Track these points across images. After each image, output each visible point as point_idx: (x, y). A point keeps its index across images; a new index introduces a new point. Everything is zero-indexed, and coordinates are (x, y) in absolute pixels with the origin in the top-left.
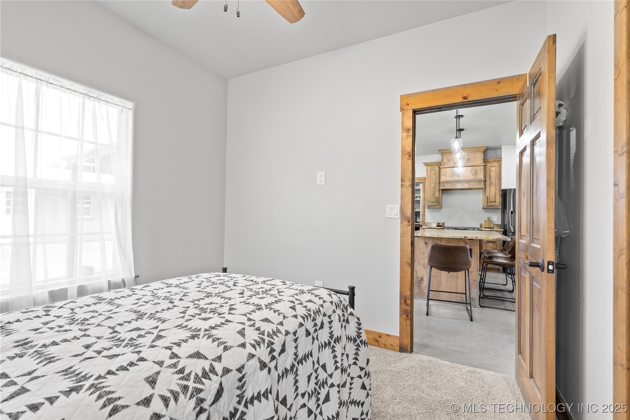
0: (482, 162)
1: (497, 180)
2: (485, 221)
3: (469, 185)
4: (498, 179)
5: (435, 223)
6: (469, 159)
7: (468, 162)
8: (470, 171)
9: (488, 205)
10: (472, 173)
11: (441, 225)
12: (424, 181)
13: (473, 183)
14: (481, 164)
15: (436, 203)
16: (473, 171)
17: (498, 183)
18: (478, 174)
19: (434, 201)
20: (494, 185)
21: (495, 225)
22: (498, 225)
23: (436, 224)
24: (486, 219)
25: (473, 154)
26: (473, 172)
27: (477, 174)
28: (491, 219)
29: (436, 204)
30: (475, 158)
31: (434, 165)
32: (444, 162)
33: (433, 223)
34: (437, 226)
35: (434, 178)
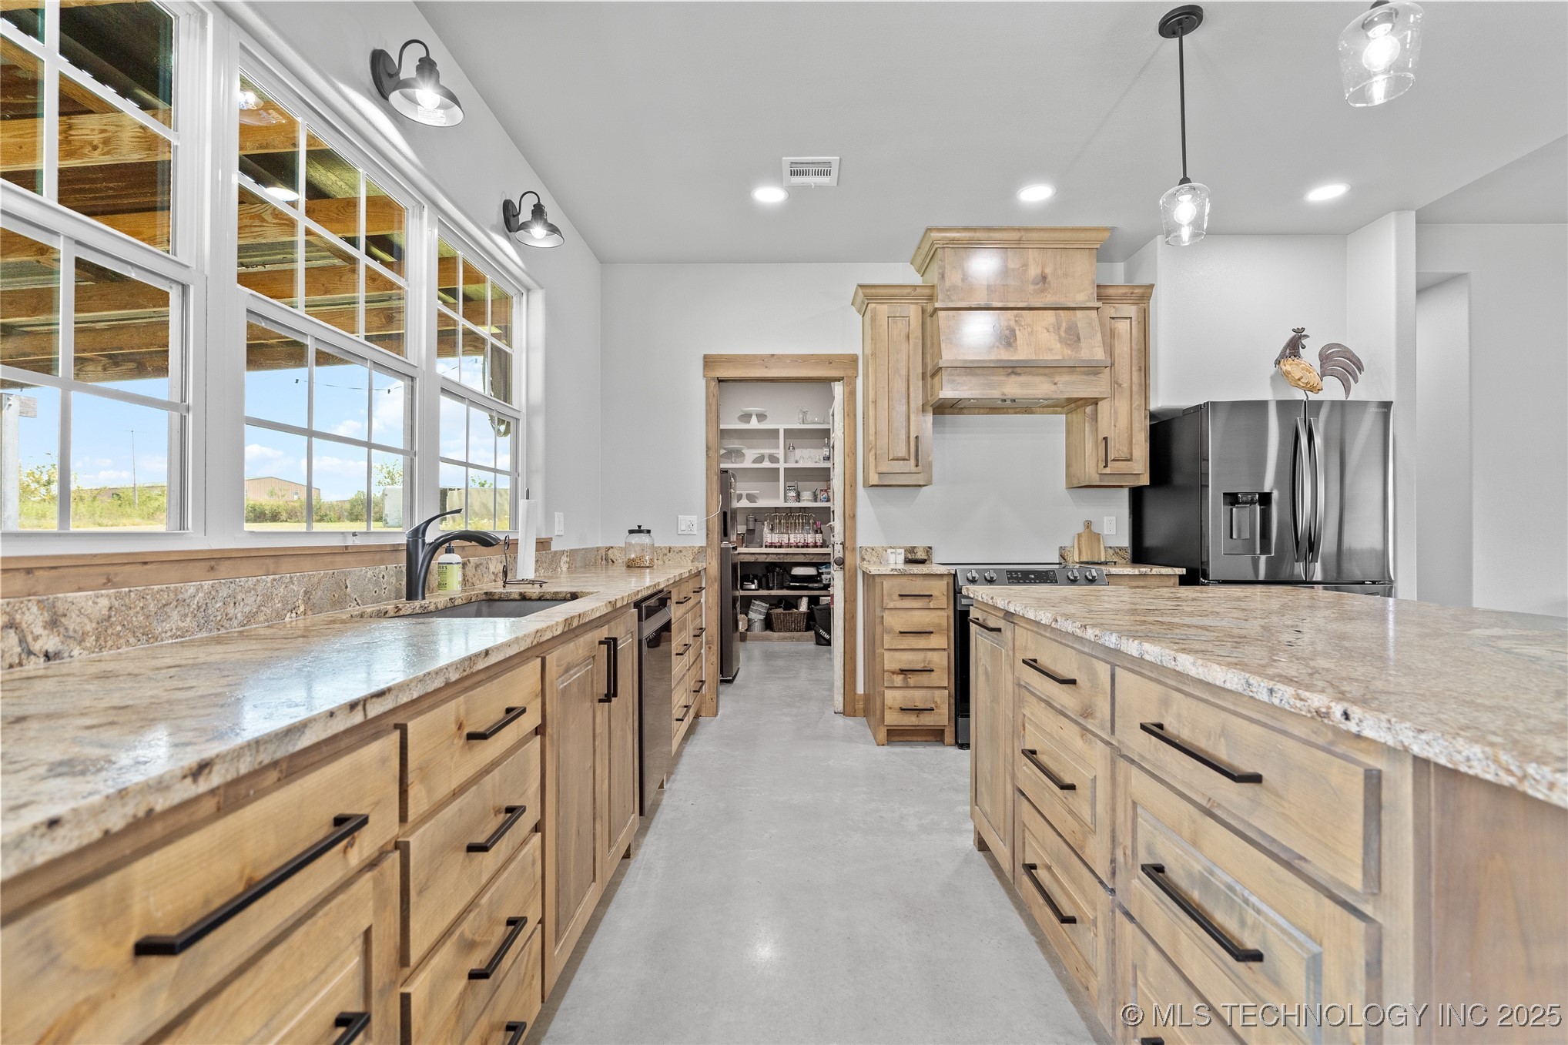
0: (1093, 293)
1: (1135, 374)
2: (1079, 535)
3: (1053, 387)
4: (1140, 370)
5: (899, 551)
6: (1044, 278)
7: (1043, 291)
8: (1051, 329)
9: (1108, 471)
10: (1060, 337)
11: (921, 555)
12: (850, 373)
13: (1066, 378)
14: (1089, 301)
15: (913, 461)
16: (1063, 328)
17: (1140, 385)
18: (1082, 340)
19: (902, 453)
20: (1128, 393)
21: (1111, 552)
22: (1120, 549)
23: (902, 551)
24: (1081, 529)
25: (1059, 257)
26: (1063, 334)
27: (1079, 339)
28: (1095, 529)
29: (913, 469)
30: (1066, 275)
31: (902, 297)
32: (948, 284)
33: (889, 551)
34: (908, 561)
35: (907, 357)
